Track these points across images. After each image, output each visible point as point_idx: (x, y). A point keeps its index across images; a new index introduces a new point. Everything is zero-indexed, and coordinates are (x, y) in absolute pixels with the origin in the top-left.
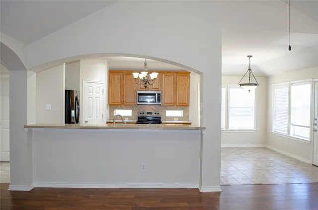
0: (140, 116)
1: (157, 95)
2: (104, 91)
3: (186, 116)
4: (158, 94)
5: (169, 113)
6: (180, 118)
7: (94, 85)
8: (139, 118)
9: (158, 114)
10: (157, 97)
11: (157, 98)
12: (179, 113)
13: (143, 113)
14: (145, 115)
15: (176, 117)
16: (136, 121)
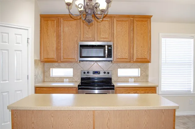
0: (85, 76)
1: (106, 47)
2: (29, 41)
3: (145, 75)
4: (109, 46)
5: (122, 72)
6: (136, 79)
7: (12, 32)
8: (82, 79)
9: (108, 73)
10: (106, 49)
11: (106, 52)
12: (135, 72)
13: (88, 73)
14: (91, 75)
15: (131, 77)
16: (76, 85)
